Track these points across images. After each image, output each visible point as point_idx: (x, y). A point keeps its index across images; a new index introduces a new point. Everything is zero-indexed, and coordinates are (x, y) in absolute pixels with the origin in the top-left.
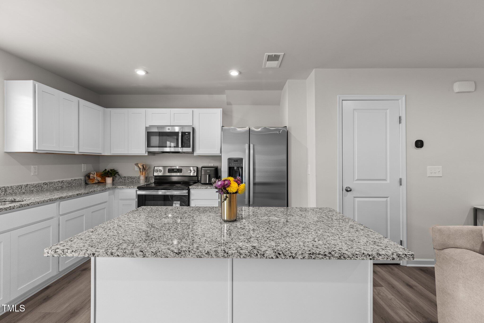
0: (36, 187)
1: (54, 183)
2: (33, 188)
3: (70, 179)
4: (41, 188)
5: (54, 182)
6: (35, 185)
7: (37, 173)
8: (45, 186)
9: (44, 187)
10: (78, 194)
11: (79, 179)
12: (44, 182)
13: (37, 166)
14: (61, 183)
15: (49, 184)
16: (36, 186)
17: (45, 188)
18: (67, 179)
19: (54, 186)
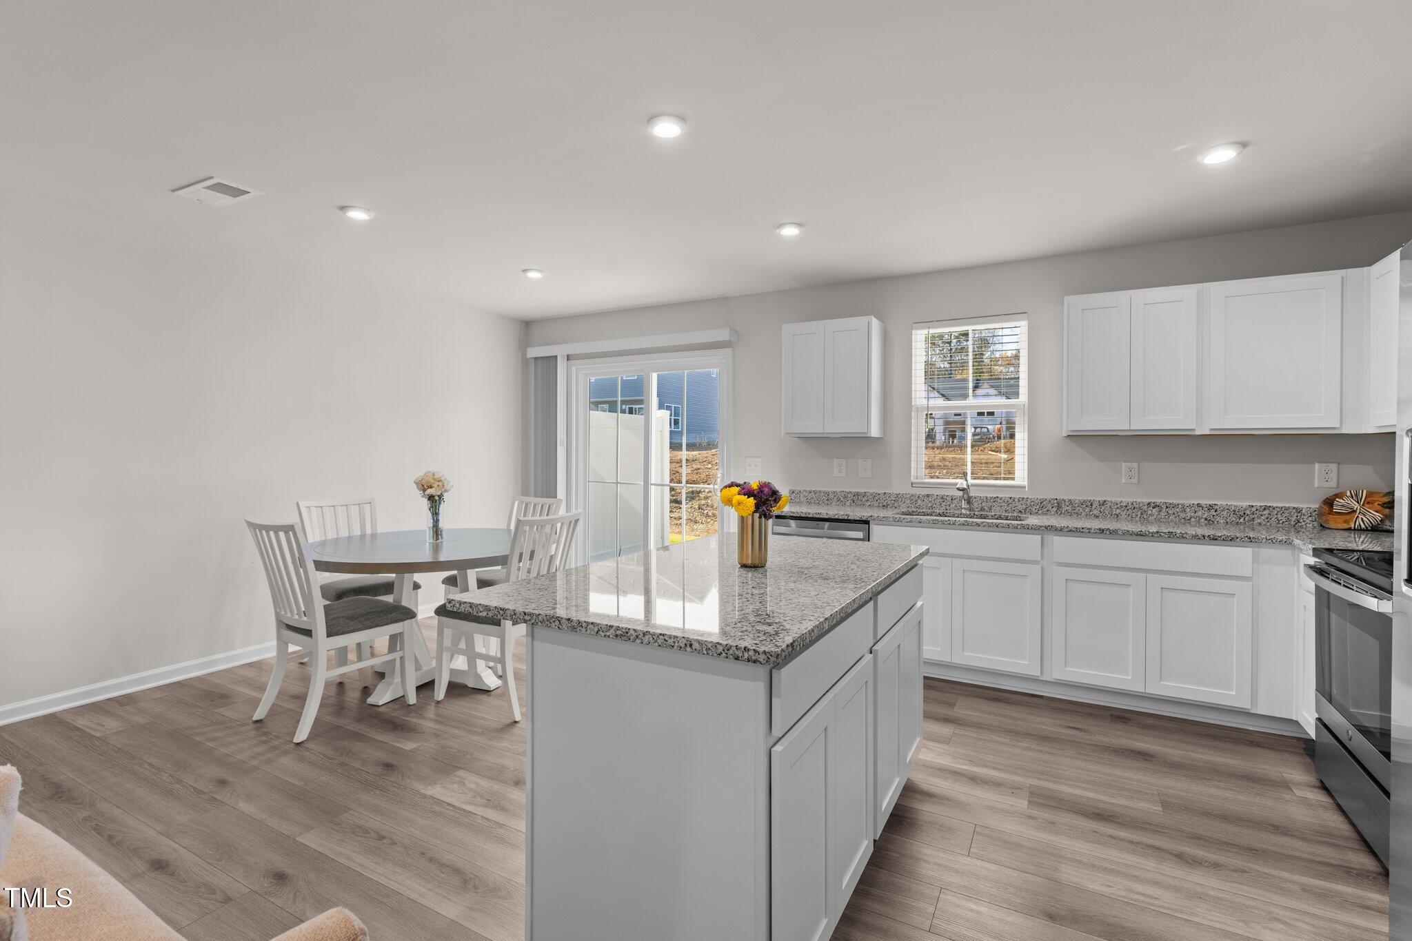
0: (1128, 510)
1: (1180, 506)
2: (1118, 511)
3: (1245, 504)
4: (1139, 513)
5: (1183, 505)
6: (1124, 504)
7: (1136, 477)
8: (1154, 510)
9: (1150, 512)
10: (1102, 531)
11: (1283, 510)
12: (1149, 501)
13: (1135, 465)
14: (1206, 509)
15: (1164, 507)
16: (1126, 506)
17: (1152, 515)
18: (1229, 504)
19: (1183, 515)
